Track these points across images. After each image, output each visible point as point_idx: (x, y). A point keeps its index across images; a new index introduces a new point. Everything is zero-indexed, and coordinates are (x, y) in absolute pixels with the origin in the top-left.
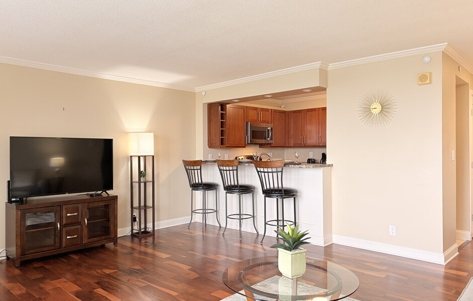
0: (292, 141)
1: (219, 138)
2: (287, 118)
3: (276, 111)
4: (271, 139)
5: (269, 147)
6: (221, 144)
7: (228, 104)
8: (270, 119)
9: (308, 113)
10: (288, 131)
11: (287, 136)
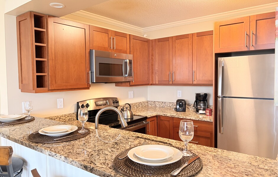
0: (157, 77)
1: (31, 74)
2: (151, 49)
3: (136, 38)
4: (130, 75)
5: (127, 86)
6: (38, 87)
7: (50, 16)
8: (128, 47)
9: (178, 41)
10: (152, 65)
11: (151, 71)
